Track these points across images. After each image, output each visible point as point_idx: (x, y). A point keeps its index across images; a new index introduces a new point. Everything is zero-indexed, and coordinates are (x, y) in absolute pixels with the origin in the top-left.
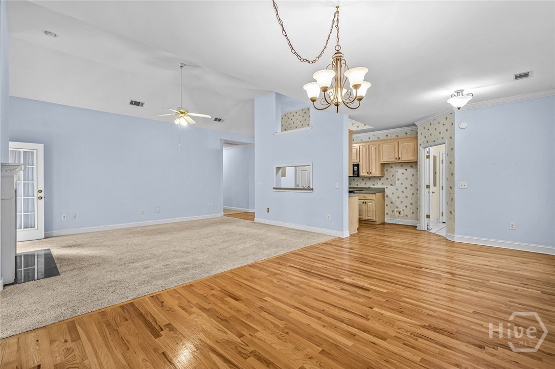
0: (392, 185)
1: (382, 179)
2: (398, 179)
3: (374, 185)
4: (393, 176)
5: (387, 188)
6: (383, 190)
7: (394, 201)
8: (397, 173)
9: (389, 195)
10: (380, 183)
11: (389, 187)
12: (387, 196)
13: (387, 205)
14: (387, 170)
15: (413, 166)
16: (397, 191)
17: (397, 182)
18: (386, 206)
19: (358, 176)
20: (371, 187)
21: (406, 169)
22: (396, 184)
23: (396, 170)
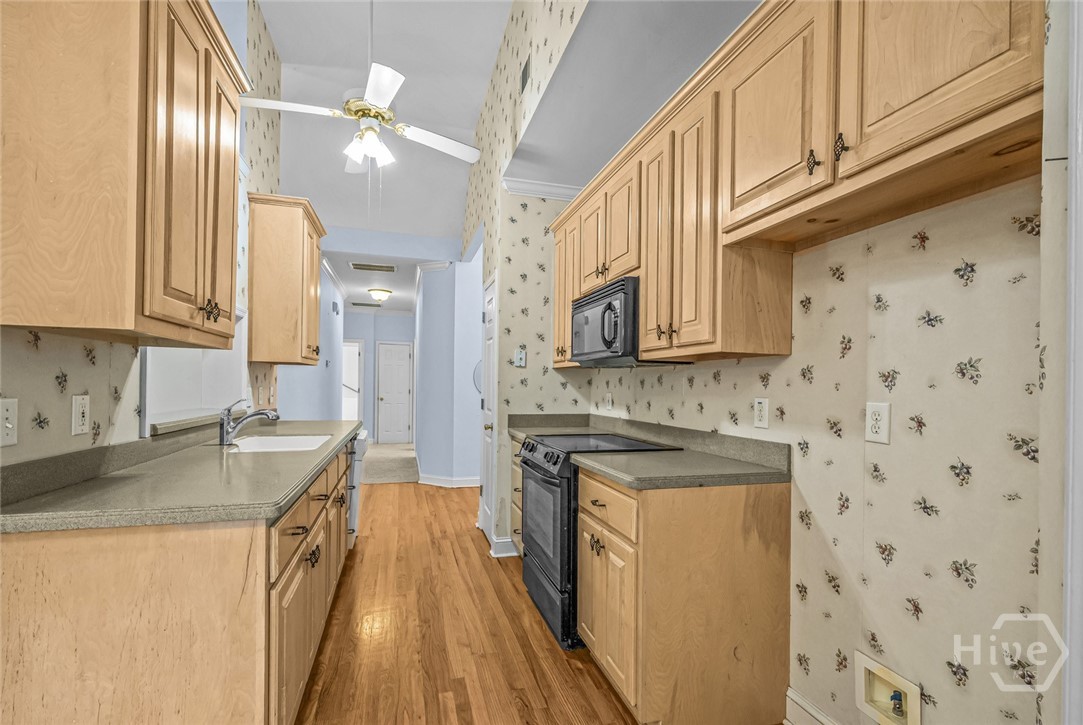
0: (835, 428)
1: (779, 376)
2: (889, 378)
3: (734, 418)
4: (847, 344)
5: (804, 447)
6: (777, 462)
7: (849, 578)
8: (875, 320)
9: (817, 516)
10: (767, 401)
11: (822, 442)
12: (805, 517)
13: (802, 590)
14: (806, 303)
16: (872, 488)
18: (794, 593)
19: (632, 348)
20: (722, 431)
21: (966, 271)
22: (869, 422)
23: (874, 291)
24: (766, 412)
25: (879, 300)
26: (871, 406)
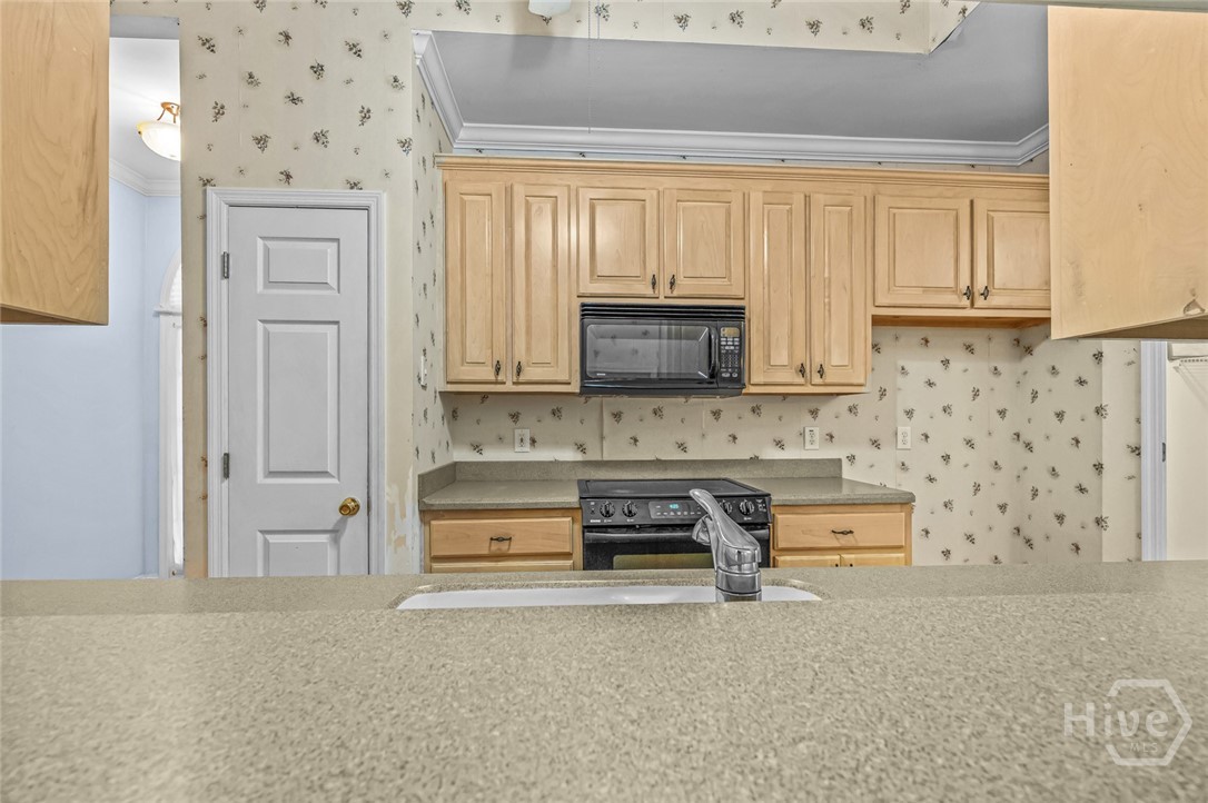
0: (876, 444)
1: (827, 410)
2: (909, 413)
3: (780, 444)
4: (883, 392)
5: (852, 458)
6: (831, 471)
8: (901, 380)
10: (817, 429)
11: (865, 454)
15: (977, 347)
16: (901, 476)
17: (905, 428)
21: (946, 363)
22: (900, 437)
23: (901, 363)
24: (817, 437)
25: (903, 369)
26: (900, 430)
